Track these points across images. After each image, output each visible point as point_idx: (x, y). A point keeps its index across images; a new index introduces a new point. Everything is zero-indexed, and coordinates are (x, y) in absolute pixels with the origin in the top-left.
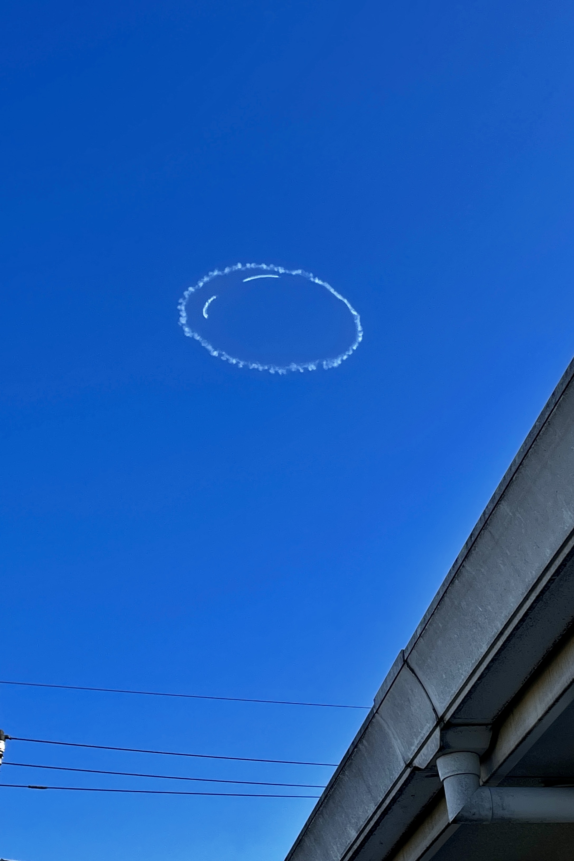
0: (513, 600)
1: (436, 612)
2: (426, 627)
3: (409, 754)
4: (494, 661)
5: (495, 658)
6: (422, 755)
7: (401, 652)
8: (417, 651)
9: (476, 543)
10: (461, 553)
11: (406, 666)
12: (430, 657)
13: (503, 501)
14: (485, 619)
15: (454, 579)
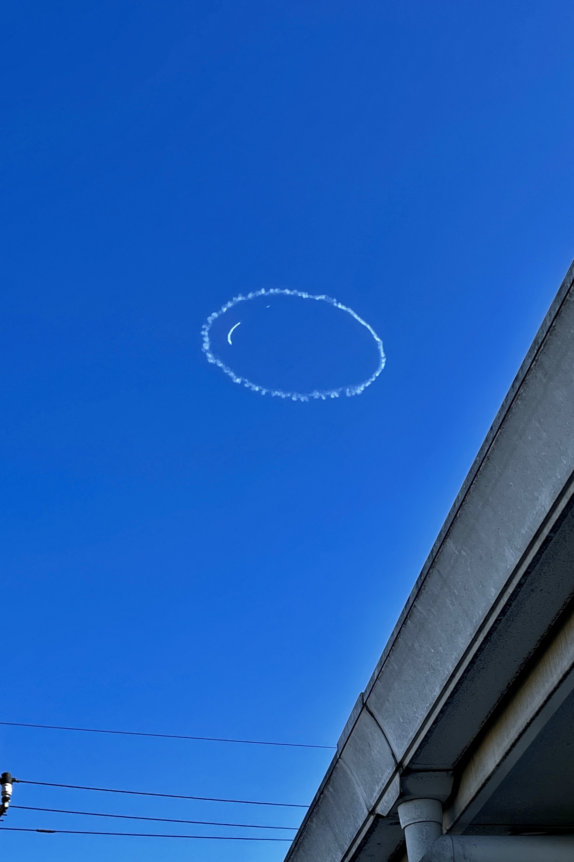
0: (463, 641)
1: (391, 654)
2: (383, 669)
3: (371, 801)
4: (448, 705)
5: (448, 701)
6: (384, 802)
7: (360, 695)
8: (375, 694)
9: (425, 582)
10: (412, 593)
11: (365, 709)
12: (388, 700)
13: (449, 538)
14: (437, 661)
15: (407, 620)
